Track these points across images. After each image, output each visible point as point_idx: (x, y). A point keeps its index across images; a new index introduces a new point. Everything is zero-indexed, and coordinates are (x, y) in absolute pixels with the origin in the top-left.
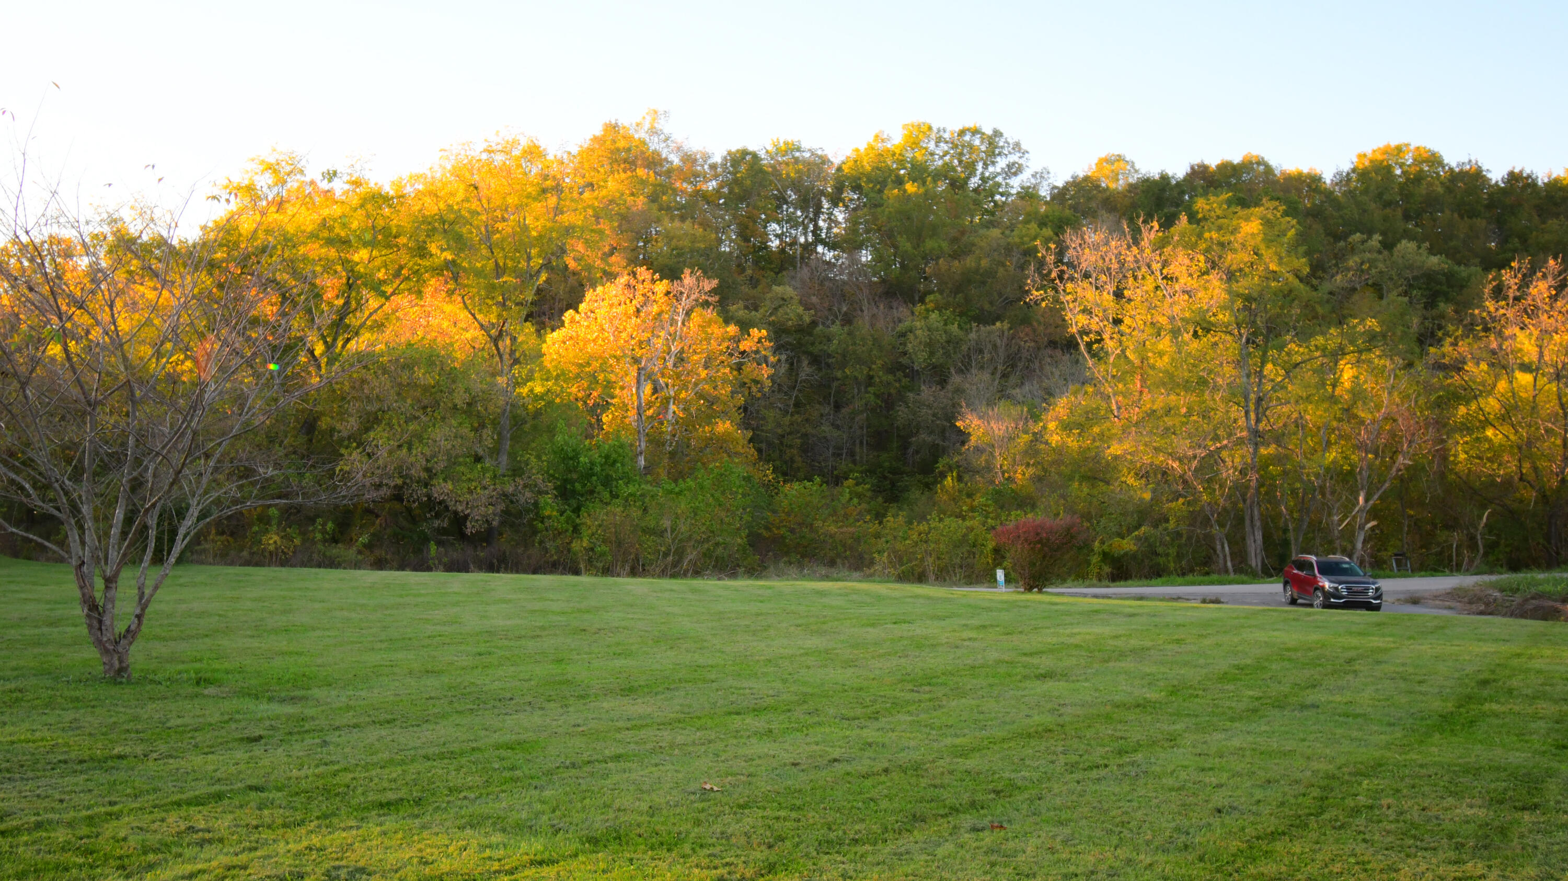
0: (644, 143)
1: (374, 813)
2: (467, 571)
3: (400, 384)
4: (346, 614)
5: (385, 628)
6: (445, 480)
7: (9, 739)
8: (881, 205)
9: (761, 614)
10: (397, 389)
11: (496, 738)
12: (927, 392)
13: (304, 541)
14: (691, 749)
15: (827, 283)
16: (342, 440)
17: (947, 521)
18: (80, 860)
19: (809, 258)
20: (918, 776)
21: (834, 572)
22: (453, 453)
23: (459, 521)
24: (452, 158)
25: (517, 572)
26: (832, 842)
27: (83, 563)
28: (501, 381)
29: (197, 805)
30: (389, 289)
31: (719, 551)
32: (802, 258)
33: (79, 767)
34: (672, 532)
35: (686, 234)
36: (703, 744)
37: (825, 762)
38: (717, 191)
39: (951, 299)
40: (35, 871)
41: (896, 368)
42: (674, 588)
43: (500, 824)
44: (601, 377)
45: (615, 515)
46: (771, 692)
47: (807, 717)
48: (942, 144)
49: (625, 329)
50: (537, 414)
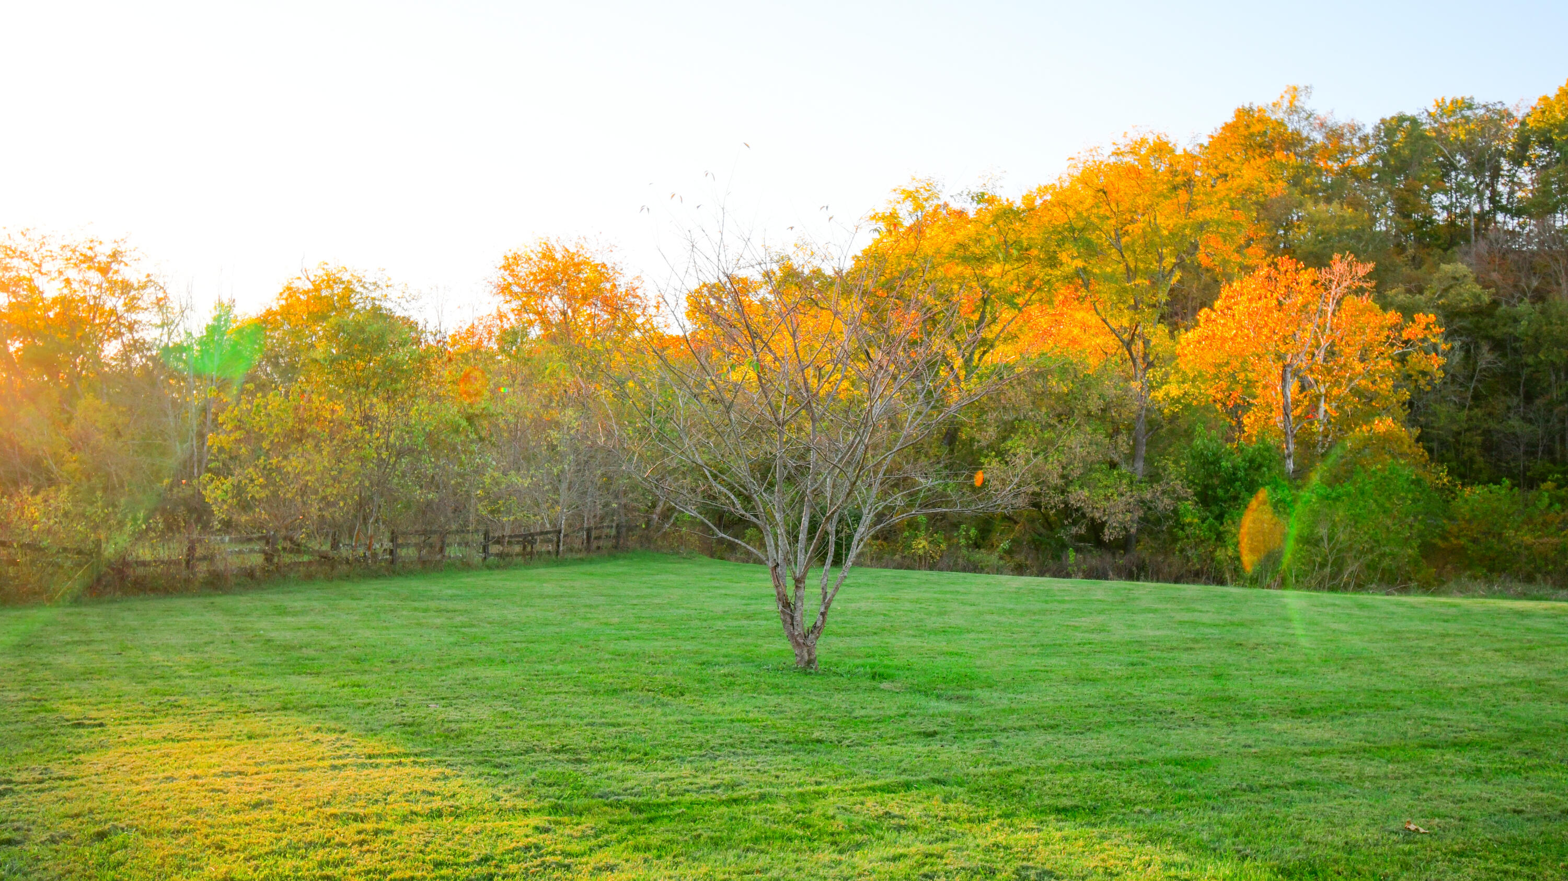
0: (1281, 124)
1: (1052, 817)
2: (1107, 579)
3: (1035, 393)
4: (996, 617)
5: (1035, 633)
6: (1081, 487)
7: (729, 717)
9: (1448, 635)
10: (1031, 398)
11: (1162, 752)
13: (949, 546)
14: (1384, 782)
15: (1510, 256)
16: (980, 450)
18: (800, 833)
19: (1486, 229)
21: (1533, 589)
22: (1089, 460)
23: (1096, 528)
24: (1080, 165)
25: (1158, 581)
27: (778, 565)
28: (1135, 385)
29: (890, 792)
30: (1019, 300)
31: (1386, 563)
32: (1477, 230)
33: (787, 748)
34: (1330, 540)
35: (1333, 217)
36: (1397, 778)
37: (1557, 813)
38: (1369, 167)
40: (766, 838)
42: (1337, 602)
43: (1180, 841)
44: (1241, 376)
45: (1262, 523)
46: (1472, 725)
47: (1524, 758)
49: (1266, 325)
50: (1174, 417)
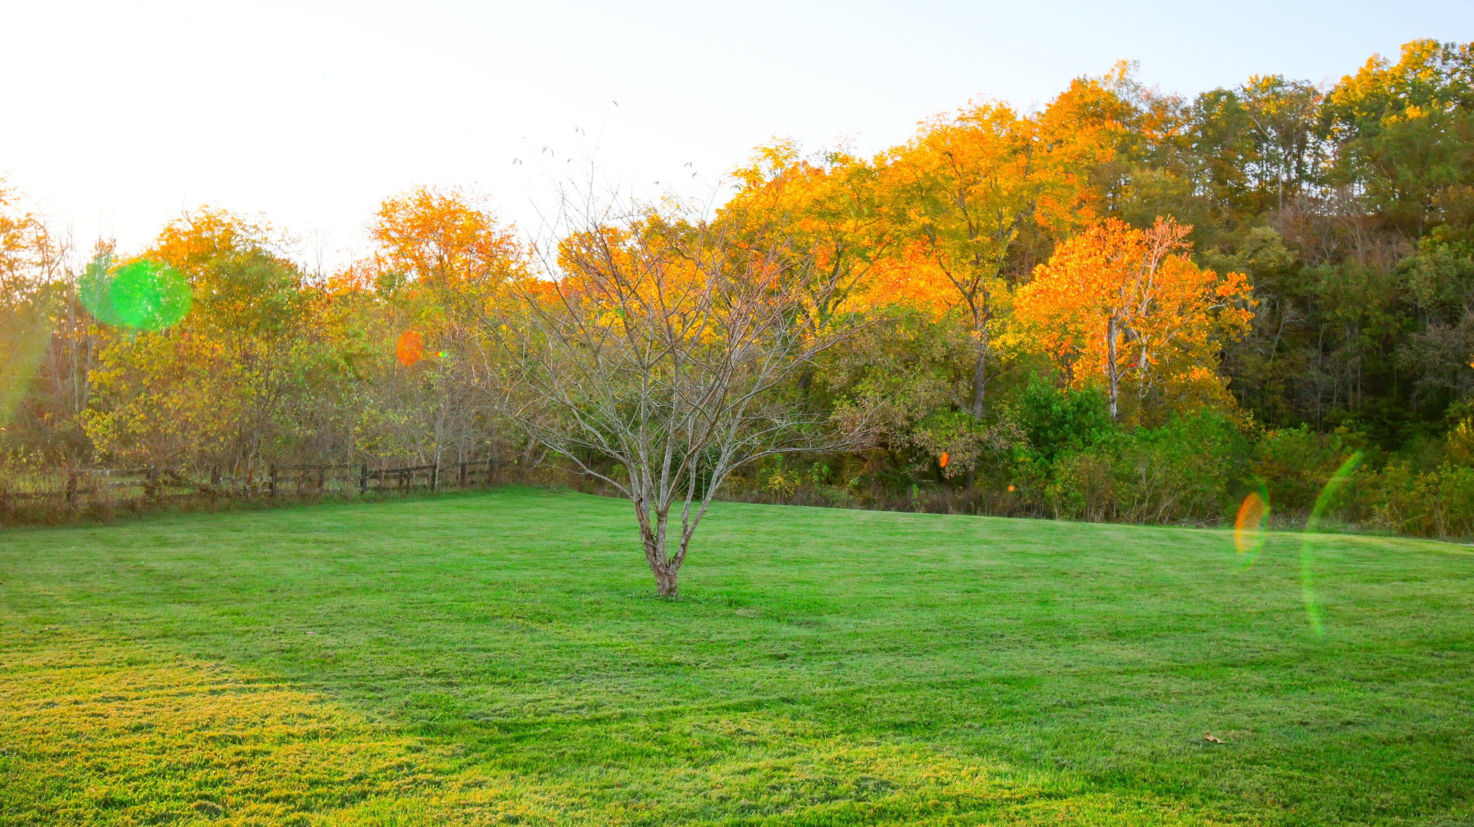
0: (1113, 95)
1: (890, 732)
2: (947, 513)
3: (884, 340)
4: (844, 548)
5: (880, 563)
6: (925, 428)
7: (594, 642)
8: (1376, 134)
9: (1249, 565)
10: (881, 345)
11: (991, 672)
12: (1434, 332)
13: (803, 482)
14: (1187, 698)
15: (1313, 222)
16: (833, 393)
17: (1462, 471)
18: (658, 749)
19: (1293, 196)
20: (1449, 748)
21: (1325, 523)
22: (932, 403)
23: (936, 468)
24: (928, 129)
25: (993, 515)
26: (1356, 808)
27: (641, 499)
28: (975, 335)
29: (742, 710)
30: (871, 254)
31: (1197, 499)
32: (1285, 197)
33: (647, 670)
34: (1147, 479)
35: (1157, 182)
36: (1200, 694)
37: (1338, 724)
38: (1190, 135)
39: (1463, 230)
40: (626, 755)
41: (1395, 306)
42: (1153, 534)
43: (1005, 753)
44: (1071, 328)
45: (1088, 462)
46: (1268, 646)
47: (1311, 675)
48: (1450, 61)
49: (1095, 280)
50: (1010, 365)
